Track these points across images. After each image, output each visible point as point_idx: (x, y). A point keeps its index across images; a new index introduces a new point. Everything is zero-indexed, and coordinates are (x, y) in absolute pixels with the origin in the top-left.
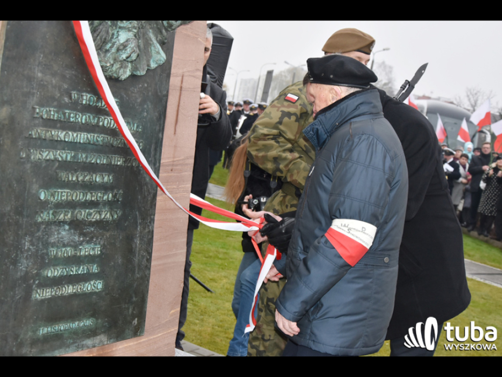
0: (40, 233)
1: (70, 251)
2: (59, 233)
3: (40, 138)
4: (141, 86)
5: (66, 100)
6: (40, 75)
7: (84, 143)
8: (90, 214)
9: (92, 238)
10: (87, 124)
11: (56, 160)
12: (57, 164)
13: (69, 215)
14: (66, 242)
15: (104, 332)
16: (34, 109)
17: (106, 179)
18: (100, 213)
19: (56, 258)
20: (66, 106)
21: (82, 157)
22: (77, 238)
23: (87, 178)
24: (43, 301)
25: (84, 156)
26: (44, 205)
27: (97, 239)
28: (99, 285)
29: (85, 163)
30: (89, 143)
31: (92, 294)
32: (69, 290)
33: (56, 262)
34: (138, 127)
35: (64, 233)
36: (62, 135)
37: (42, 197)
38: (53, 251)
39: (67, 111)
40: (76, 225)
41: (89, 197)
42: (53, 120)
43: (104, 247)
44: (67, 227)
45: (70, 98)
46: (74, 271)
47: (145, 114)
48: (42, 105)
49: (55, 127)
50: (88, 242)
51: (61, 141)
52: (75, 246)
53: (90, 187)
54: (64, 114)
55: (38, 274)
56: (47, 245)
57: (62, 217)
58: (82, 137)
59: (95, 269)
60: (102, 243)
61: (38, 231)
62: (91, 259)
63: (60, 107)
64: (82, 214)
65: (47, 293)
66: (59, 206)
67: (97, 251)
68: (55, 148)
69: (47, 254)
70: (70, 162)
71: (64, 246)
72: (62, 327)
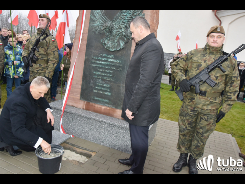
0: (94, 80)
1: (101, 85)
2: (99, 81)
3: (93, 62)
4: (120, 52)
5: (99, 55)
6: (93, 51)
7: (104, 64)
8: (106, 78)
9: (107, 83)
10: (104, 60)
11: (97, 66)
12: (97, 67)
13: (101, 77)
14: (101, 82)
15: (111, 105)
16: (92, 57)
17: (110, 72)
18: (109, 78)
19: (98, 85)
20: (100, 57)
21: (104, 67)
22: (103, 83)
23: (105, 71)
24: (95, 93)
25: (104, 66)
26: (95, 74)
27: (109, 84)
28: (110, 94)
29: (104, 68)
30: (105, 64)
31: (108, 95)
32: (102, 92)
33: (98, 86)
34: (120, 61)
35: (100, 81)
36: (98, 62)
37: (94, 73)
38: (97, 84)
39: (100, 58)
40: (103, 80)
41: (105, 75)
42: (96, 59)
43: (110, 86)
44: (101, 80)
45: (100, 55)
46: (102, 89)
47: (122, 59)
48: (94, 56)
49: (97, 60)
50: (106, 84)
51: (98, 63)
52: (103, 84)
53: (106, 73)
54: (99, 58)
55: (94, 87)
56: (96, 82)
57: (99, 77)
58: (103, 63)
59: (108, 90)
60: (110, 85)
61: (94, 79)
62: (107, 88)
63: (98, 57)
64: (104, 78)
65: (96, 91)
66: (98, 75)
67: (109, 86)
68: (97, 64)
69: (96, 84)
70: (100, 67)
71: (100, 83)
72: (100, 99)
